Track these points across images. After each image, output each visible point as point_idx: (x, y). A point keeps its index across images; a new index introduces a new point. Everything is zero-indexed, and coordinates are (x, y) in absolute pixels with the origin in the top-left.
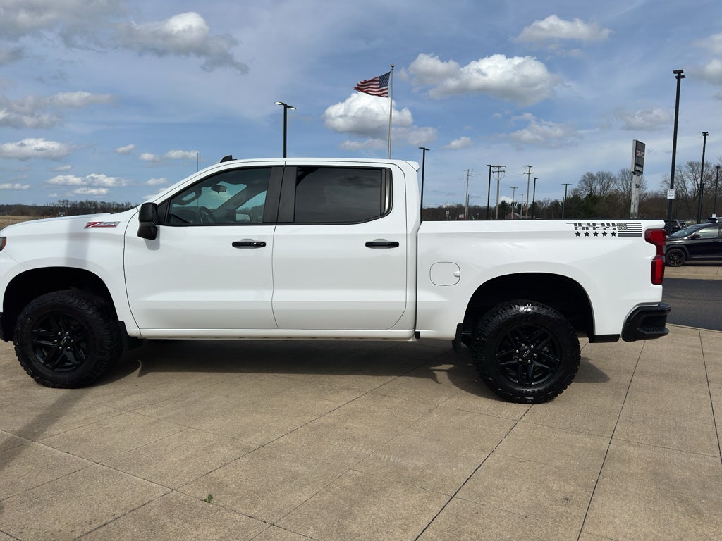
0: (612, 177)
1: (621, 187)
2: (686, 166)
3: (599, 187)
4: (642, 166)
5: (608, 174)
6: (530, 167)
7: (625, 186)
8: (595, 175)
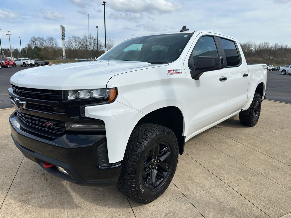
0: (44, 40)
1: (48, 44)
2: (72, 38)
3: (39, 44)
4: (64, 37)
5: (42, 38)
6: (9, 31)
7: (50, 44)
8: (36, 38)
